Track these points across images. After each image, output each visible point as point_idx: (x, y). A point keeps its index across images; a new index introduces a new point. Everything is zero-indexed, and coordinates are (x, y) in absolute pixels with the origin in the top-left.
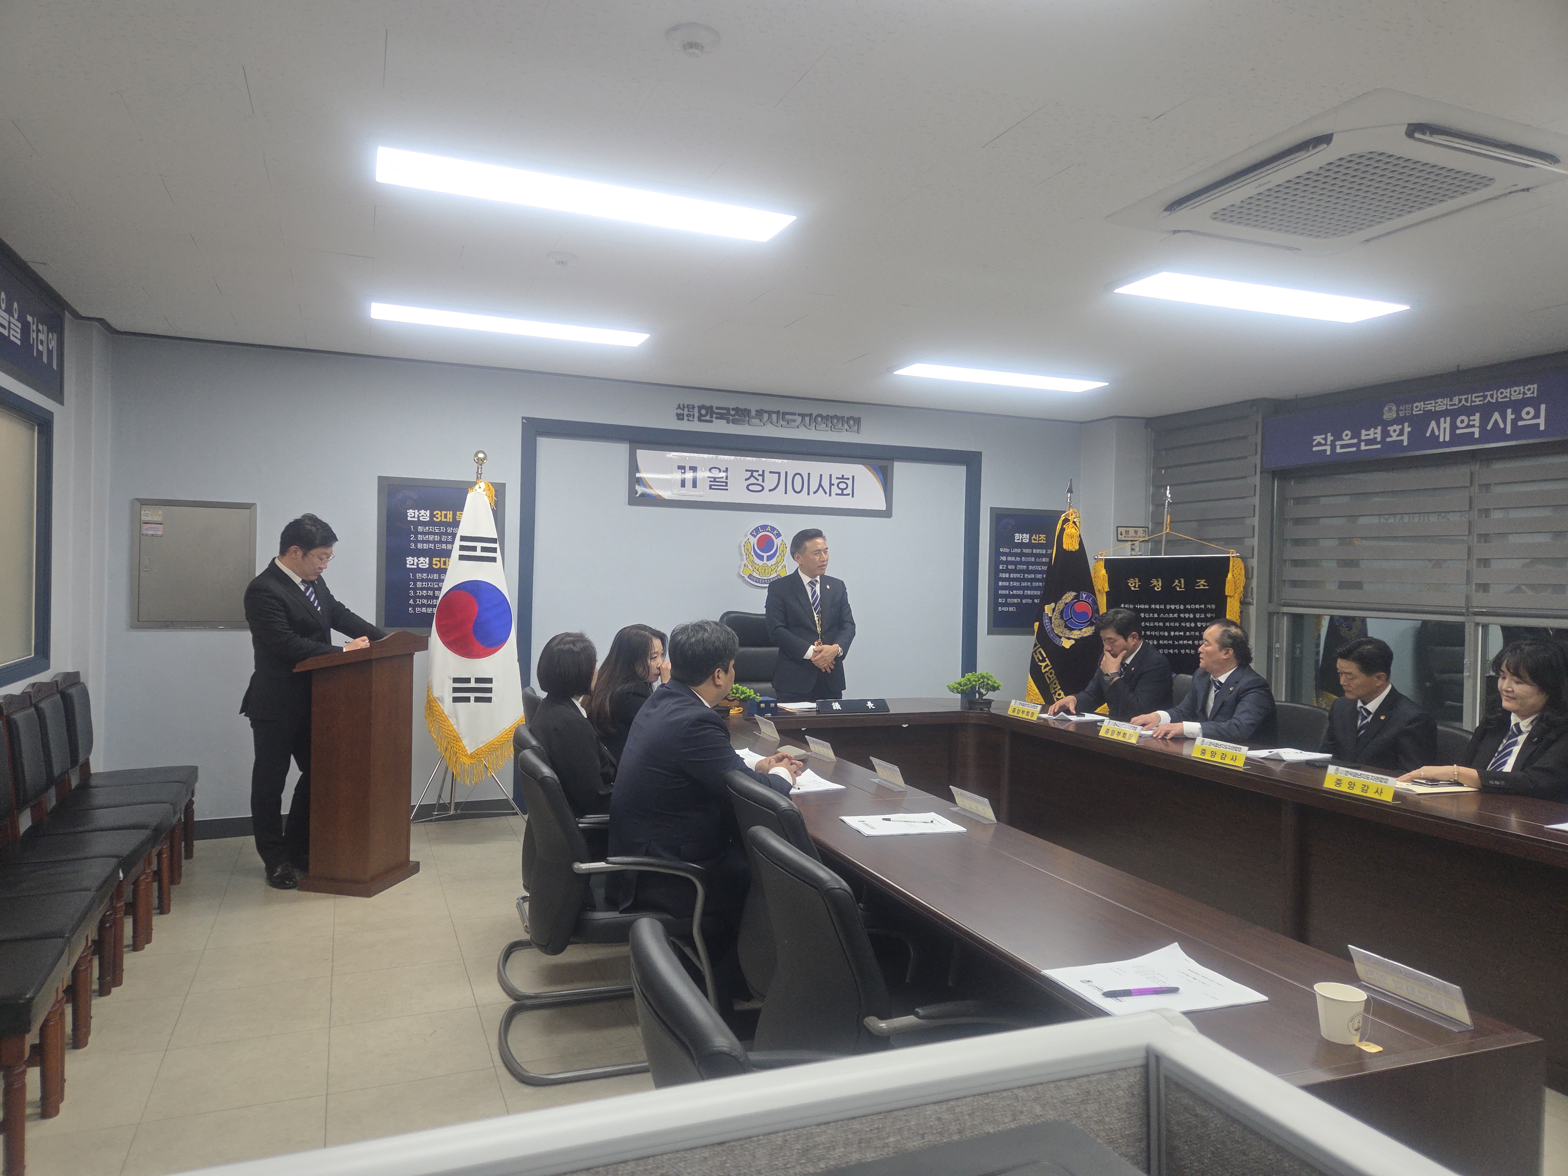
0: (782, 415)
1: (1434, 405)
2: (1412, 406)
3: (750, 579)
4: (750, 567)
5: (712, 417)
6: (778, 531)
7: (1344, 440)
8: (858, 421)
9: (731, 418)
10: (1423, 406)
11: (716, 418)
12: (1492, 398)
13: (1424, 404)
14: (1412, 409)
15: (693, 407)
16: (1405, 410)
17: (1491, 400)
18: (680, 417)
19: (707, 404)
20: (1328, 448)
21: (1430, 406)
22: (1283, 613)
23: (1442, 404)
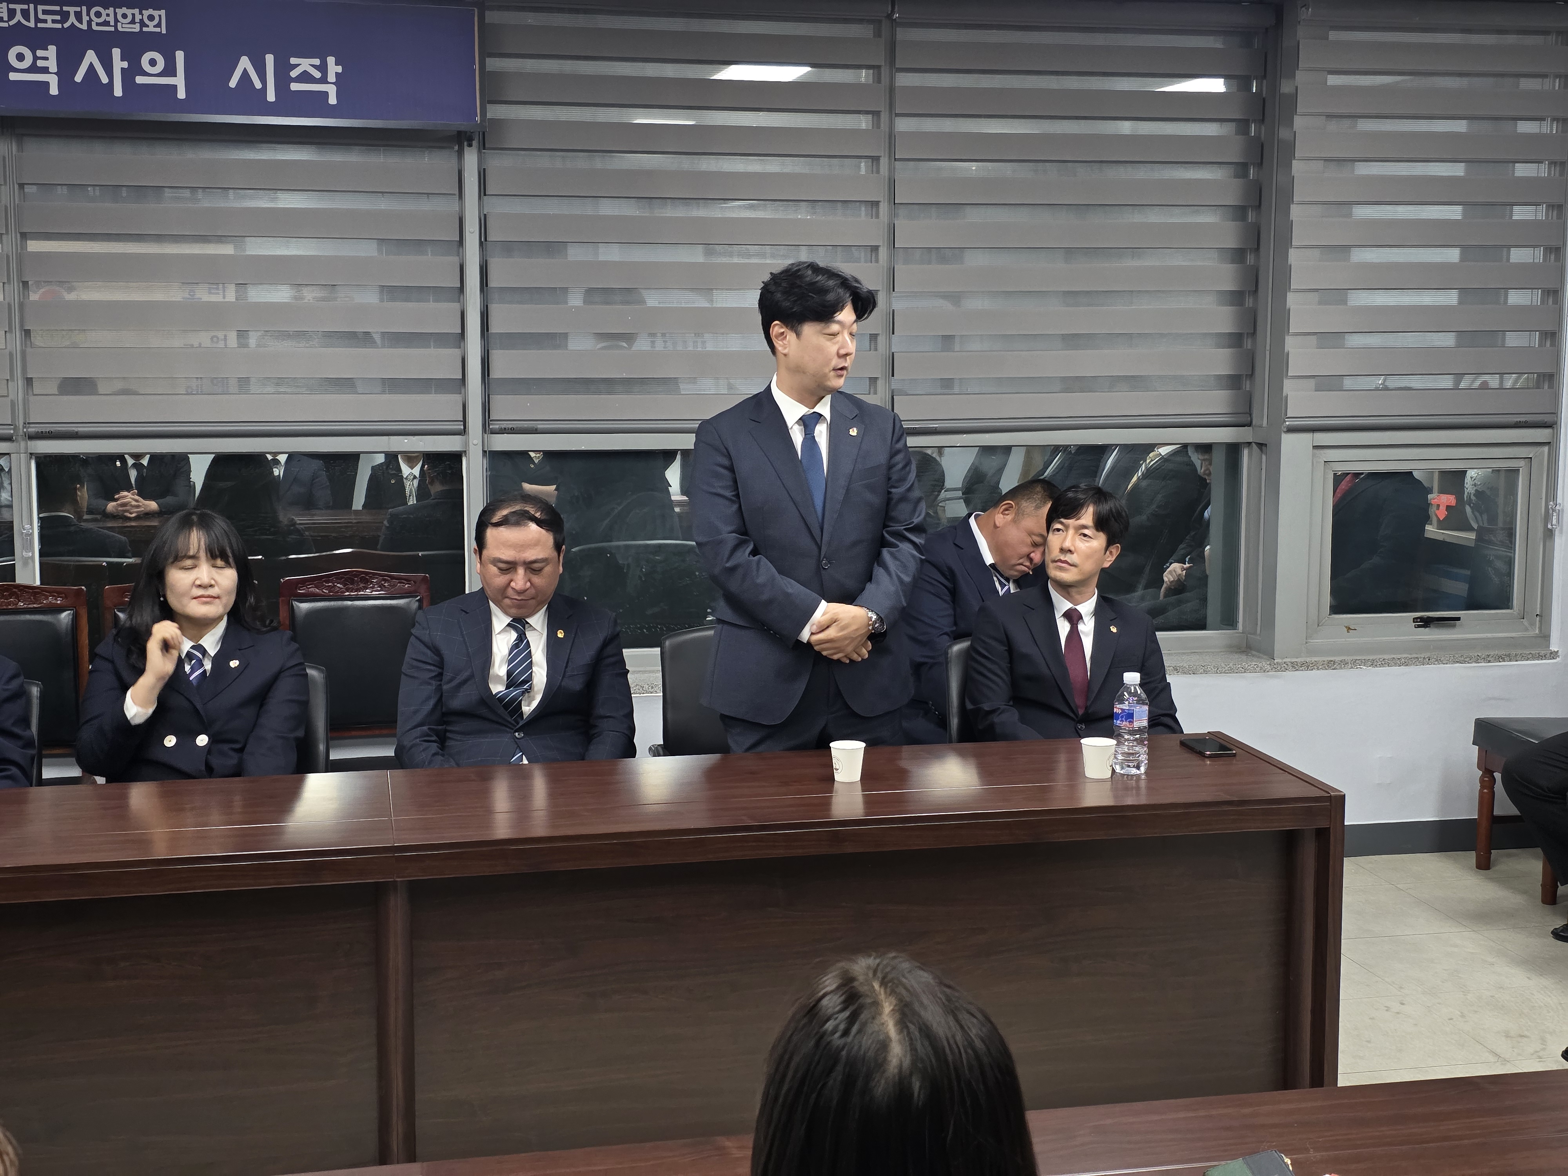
12: (79, 20)
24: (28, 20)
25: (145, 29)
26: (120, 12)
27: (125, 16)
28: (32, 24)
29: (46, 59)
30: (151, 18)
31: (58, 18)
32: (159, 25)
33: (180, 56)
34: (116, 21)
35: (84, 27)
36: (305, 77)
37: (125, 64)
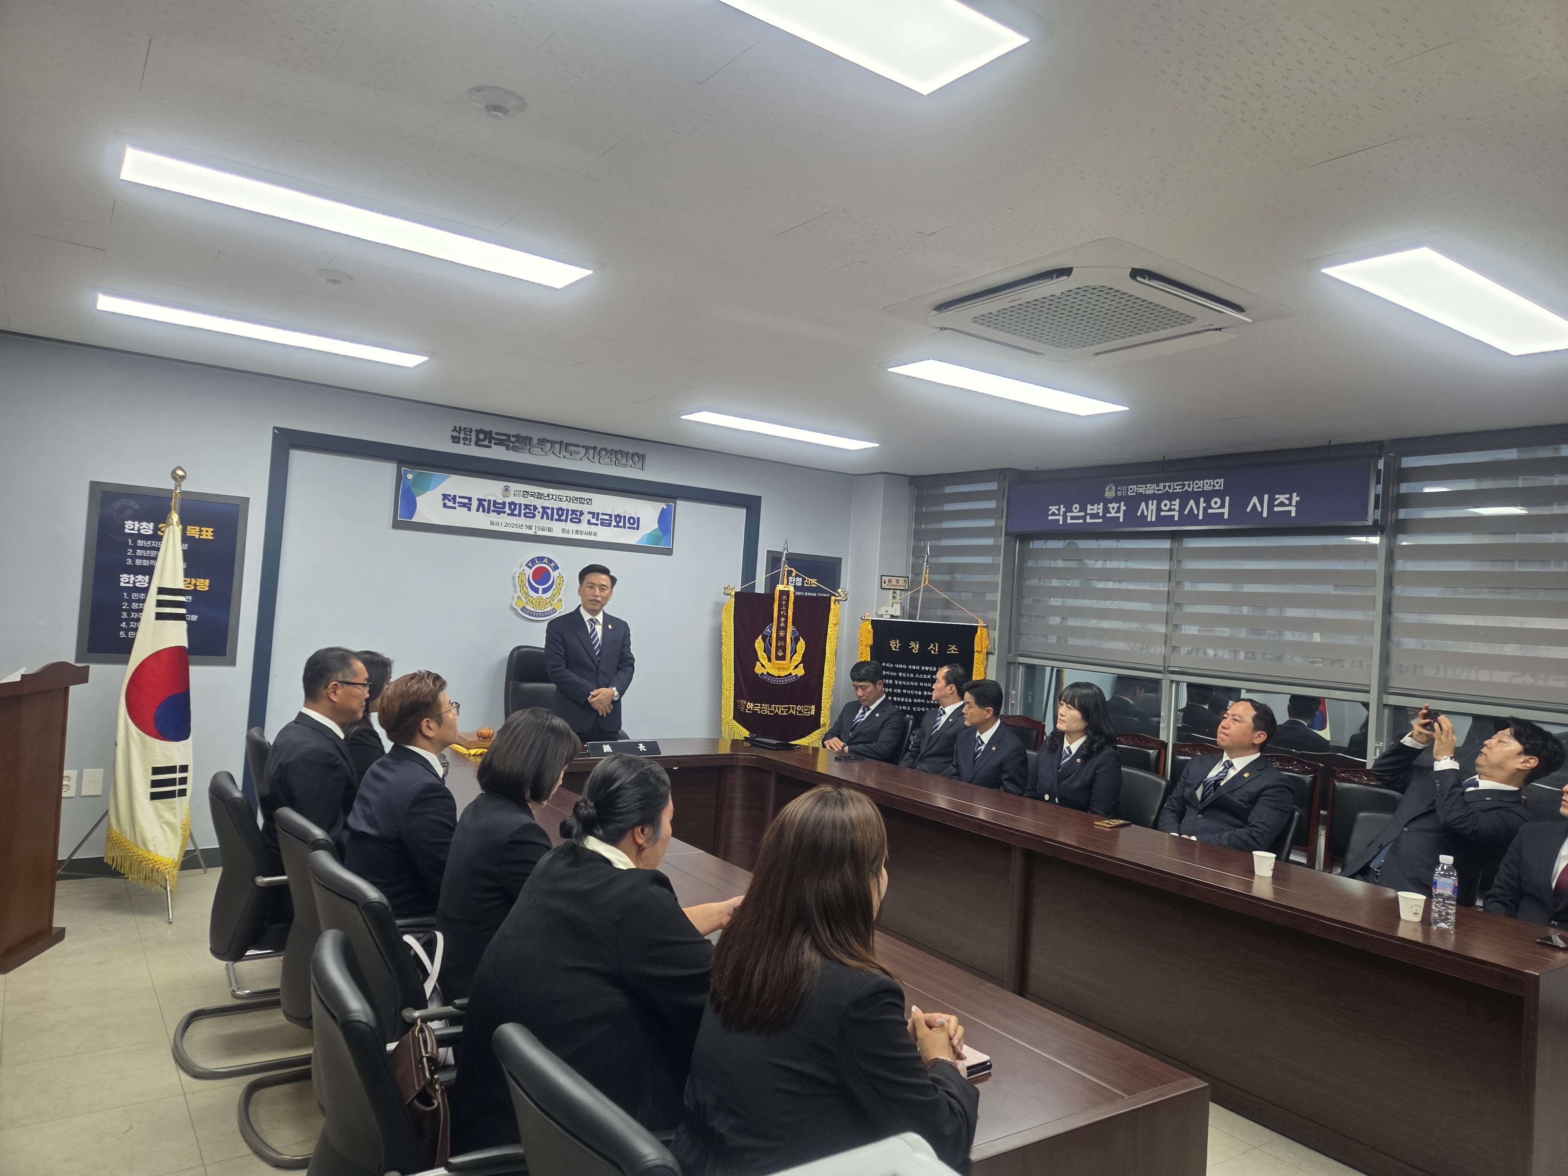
0: (566, 446)
1: (1144, 488)
2: (1128, 488)
3: (523, 611)
4: (523, 599)
5: (490, 442)
6: (555, 563)
7: (1073, 512)
8: (642, 457)
9: (511, 445)
10: (1136, 489)
11: (495, 444)
12: (1189, 488)
13: (1137, 487)
14: (1127, 491)
15: (471, 431)
16: (1122, 491)
17: (1188, 489)
18: (456, 440)
19: (486, 429)
20: (1061, 518)
21: (1141, 489)
22: (1019, 663)
23: (1150, 489)
24: (1170, 489)
25: (1215, 488)
26: (1205, 482)
27: (1207, 483)
28: (1171, 491)
29: (1175, 505)
30: (1217, 483)
31: (1181, 487)
32: (1220, 486)
33: (1227, 498)
34: (1204, 486)
35: (1190, 490)
36: (1282, 504)
37: (1205, 505)
